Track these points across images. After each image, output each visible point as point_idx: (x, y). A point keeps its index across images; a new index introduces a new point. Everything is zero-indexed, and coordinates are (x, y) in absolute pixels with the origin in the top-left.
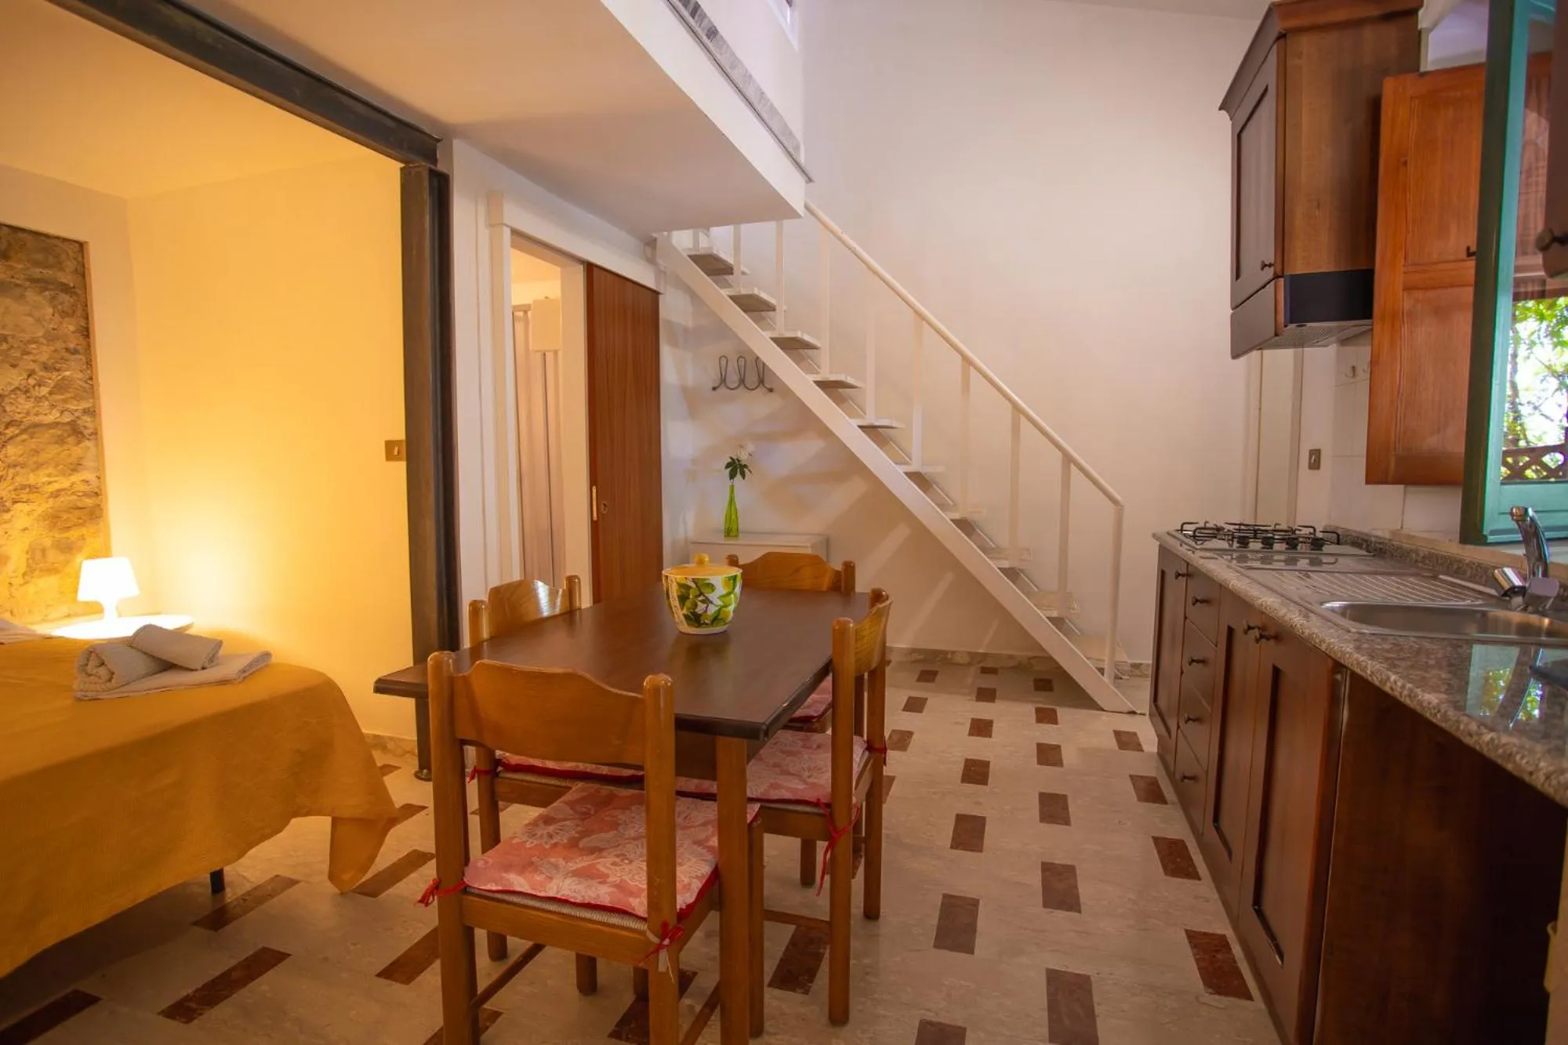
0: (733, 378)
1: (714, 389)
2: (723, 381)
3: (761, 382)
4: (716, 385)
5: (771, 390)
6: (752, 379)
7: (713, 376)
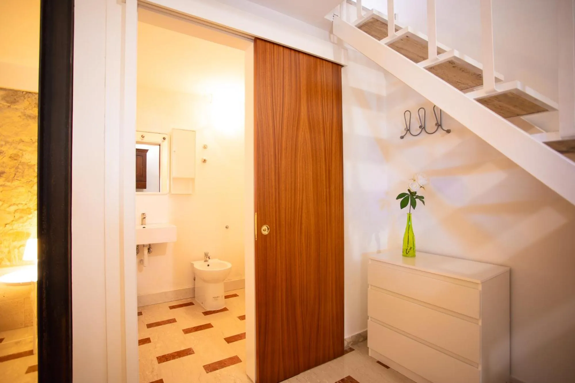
0: (415, 128)
1: (402, 137)
2: (408, 130)
3: (439, 125)
4: (403, 135)
5: (448, 131)
6: (431, 125)
7: (401, 129)
